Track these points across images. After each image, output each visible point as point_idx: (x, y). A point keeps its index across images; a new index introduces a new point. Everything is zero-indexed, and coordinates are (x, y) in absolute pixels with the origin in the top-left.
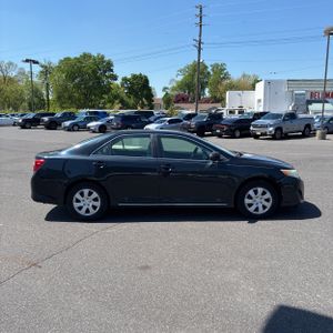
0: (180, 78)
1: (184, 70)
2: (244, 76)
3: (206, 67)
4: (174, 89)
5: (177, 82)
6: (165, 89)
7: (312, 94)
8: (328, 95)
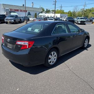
7: (11, 10)
8: (15, 10)
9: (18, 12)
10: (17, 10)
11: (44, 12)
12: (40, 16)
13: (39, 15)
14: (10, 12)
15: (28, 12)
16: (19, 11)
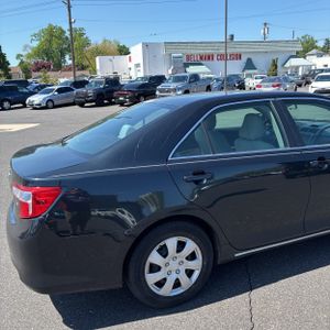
0: (35, 44)
1: (39, 35)
2: (105, 41)
3: (63, 32)
4: (29, 56)
5: (32, 49)
6: (19, 56)
7: (188, 57)
8: (201, 58)
9: (210, 62)
10: (210, 57)
11: (314, 51)
12: (292, 67)
13: (287, 65)
14: (186, 65)
15: (244, 59)
16: (215, 58)
